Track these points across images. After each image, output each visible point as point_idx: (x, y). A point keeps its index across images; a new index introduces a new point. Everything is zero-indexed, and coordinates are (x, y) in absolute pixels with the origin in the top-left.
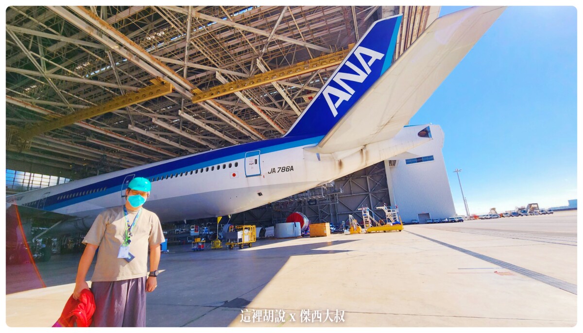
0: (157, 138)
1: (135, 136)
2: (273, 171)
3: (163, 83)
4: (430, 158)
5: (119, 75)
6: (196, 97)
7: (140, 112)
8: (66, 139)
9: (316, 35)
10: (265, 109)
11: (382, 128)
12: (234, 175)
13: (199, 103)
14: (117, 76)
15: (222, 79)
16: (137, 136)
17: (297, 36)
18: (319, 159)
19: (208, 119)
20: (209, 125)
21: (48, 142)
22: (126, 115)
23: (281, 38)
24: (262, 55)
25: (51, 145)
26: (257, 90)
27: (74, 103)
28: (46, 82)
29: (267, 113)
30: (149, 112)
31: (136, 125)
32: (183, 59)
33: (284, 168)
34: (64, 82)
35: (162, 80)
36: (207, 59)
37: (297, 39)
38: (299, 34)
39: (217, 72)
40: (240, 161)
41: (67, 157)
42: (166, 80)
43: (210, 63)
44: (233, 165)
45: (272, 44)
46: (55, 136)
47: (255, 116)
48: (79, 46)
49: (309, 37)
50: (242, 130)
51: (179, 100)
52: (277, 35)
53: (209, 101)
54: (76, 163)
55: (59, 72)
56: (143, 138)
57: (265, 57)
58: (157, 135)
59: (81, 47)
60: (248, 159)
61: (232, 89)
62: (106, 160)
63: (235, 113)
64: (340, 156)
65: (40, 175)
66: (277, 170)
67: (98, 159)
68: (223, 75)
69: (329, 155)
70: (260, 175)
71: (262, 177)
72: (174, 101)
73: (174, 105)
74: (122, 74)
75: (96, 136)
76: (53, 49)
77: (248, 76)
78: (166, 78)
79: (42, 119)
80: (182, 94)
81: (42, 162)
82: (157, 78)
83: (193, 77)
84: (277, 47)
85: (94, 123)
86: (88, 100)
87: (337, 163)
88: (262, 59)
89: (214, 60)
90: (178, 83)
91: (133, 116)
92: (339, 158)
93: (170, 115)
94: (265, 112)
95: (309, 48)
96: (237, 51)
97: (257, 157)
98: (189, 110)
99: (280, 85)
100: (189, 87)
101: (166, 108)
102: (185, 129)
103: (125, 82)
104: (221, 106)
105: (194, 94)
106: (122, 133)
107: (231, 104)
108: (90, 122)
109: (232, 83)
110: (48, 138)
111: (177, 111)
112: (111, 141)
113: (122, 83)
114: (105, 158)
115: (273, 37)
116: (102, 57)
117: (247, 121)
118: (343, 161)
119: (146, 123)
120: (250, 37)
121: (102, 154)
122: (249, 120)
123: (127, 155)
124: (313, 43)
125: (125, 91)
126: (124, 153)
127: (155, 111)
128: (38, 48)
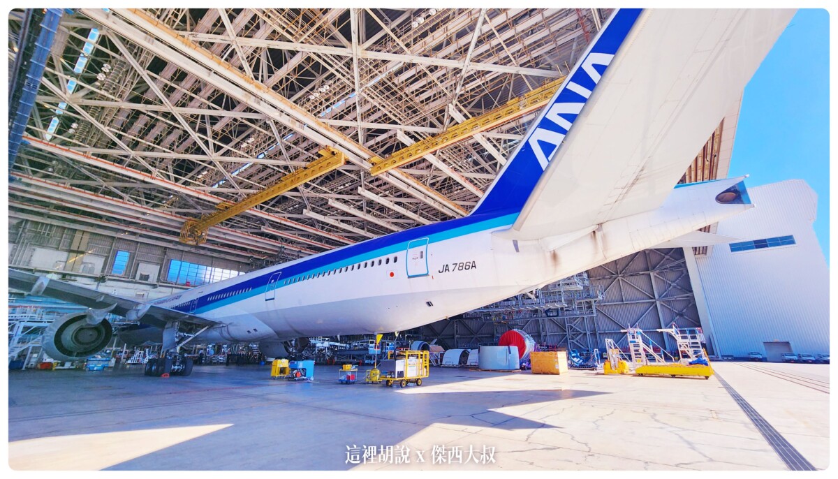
0: (337, 224)
1: (312, 223)
2: (446, 268)
3: (333, 153)
4: (788, 240)
5: (286, 149)
6: (376, 167)
7: (313, 194)
8: (242, 230)
9: (535, 54)
10: (472, 176)
11: (625, 190)
12: (392, 274)
13: (381, 176)
14: (284, 151)
15: (407, 140)
16: (315, 223)
17: (507, 61)
18: (517, 250)
19: (398, 196)
20: (399, 204)
21: (225, 234)
22: (301, 198)
23: (480, 67)
24: (457, 98)
25: (227, 237)
26: (457, 149)
27: (246, 188)
28: (215, 166)
29: (476, 182)
30: (325, 192)
31: (313, 209)
32: (355, 119)
33: (461, 265)
34: (233, 164)
35: (332, 150)
36: (386, 115)
37: (505, 64)
38: (508, 57)
39: (398, 131)
40: (401, 255)
41: (245, 250)
42: (337, 149)
43: (390, 119)
44: (391, 260)
45: (470, 78)
46: (232, 227)
47: (460, 187)
48: (241, 120)
49: (525, 59)
50: (443, 208)
51: (358, 173)
52: (475, 63)
53: (392, 172)
54: (255, 256)
55: (227, 153)
56: (323, 225)
57: (463, 100)
58: (337, 220)
59: (244, 121)
60: (411, 251)
61: (420, 151)
62: (283, 253)
63: (433, 185)
64: (554, 244)
65: (221, 270)
66: (451, 268)
67: (277, 251)
68: (407, 133)
69: (535, 242)
70: (427, 275)
71: (430, 277)
72: (353, 176)
73: (353, 181)
74: (290, 147)
75: (272, 225)
76: (218, 127)
77: (442, 130)
78: (337, 146)
79: (216, 209)
80: (360, 166)
81: (222, 256)
82: (326, 148)
83: (372, 142)
84: (478, 82)
85: (268, 210)
86: (259, 183)
87: (548, 255)
88: (458, 103)
89: (394, 115)
90: (352, 152)
91: (308, 198)
92: (552, 248)
93: (351, 194)
94: (471, 181)
95: (526, 76)
96: (424, 96)
97: (423, 248)
98: (371, 186)
99: (489, 139)
100: (366, 156)
101: (344, 185)
102: (371, 211)
103: (295, 157)
104: (410, 177)
105: (373, 164)
106: (297, 220)
107: (424, 172)
108: (265, 209)
109: (419, 143)
110: (225, 230)
111: (356, 189)
112: (287, 229)
113: (291, 159)
114: (283, 250)
115: (469, 68)
116: (266, 130)
117: (449, 195)
118: (557, 252)
119: (323, 207)
120: (439, 73)
121: (280, 245)
122: (451, 194)
123: (306, 246)
124: (531, 67)
125: (296, 168)
126: (304, 244)
127: (332, 190)
128: (206, 129)
